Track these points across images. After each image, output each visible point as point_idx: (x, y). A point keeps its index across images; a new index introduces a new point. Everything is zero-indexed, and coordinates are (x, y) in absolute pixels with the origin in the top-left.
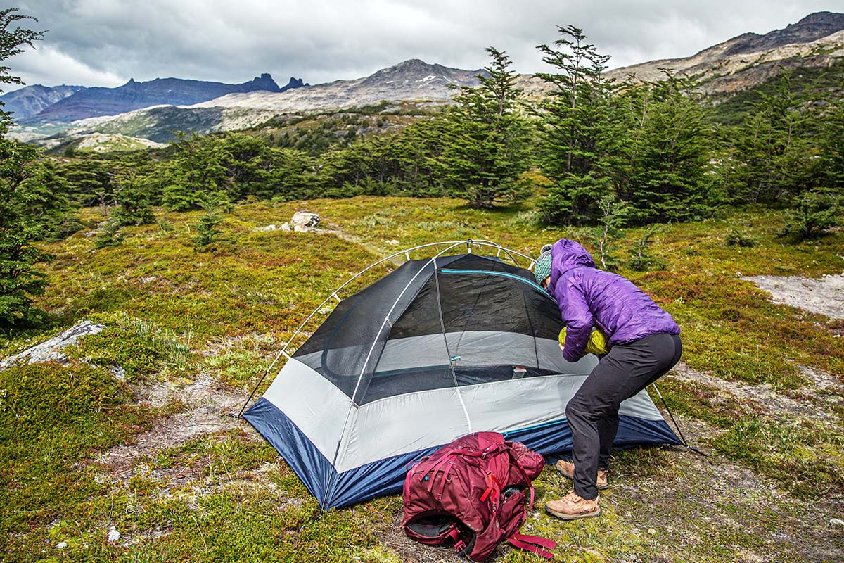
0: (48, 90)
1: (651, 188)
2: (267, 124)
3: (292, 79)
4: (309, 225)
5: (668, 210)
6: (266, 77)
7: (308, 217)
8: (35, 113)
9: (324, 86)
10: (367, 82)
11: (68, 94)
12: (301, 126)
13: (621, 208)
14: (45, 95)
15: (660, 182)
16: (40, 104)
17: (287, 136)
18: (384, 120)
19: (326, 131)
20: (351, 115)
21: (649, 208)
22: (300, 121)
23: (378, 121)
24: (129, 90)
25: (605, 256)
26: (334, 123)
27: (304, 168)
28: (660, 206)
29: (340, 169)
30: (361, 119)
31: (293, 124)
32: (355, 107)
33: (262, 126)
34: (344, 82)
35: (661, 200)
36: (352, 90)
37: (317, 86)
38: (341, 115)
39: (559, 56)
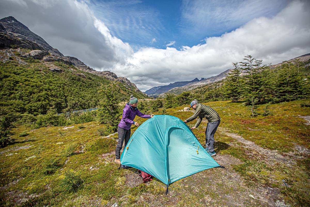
0: (156, 87)
1: (281, 92)
2: (197, 88)
3: (202, 78)
4: (187, 110)
5: (287, 98)
6: (196, 79)
7: (187, 108)
8: (154, 92)
9: (209, 79)
10: (218, 76)
11: (160, 88)
12: (204, 88)
13: (257, 100)
14: (156, 88)
15: (283, 90)
16: (155, 90)
17: (201, 90)
18: (223, 84)
19: (210, 88)
20: (215, 84)
21: (280, 98)
22: (204, 86)
23: (222, 84)
24: (170, 85)
25: (253, 113)
26: (211, 86)
27: (199, 97)
28: (284, 97)
29: (207, 96)
30: (218, 84)
31: (202, 87)
32: (216, 82)
33: (196, 89)
34: (213, 77)
35: (285, 95)
36: (215, 78)
37: (207, 79)
38: (213, 84)
39: (245, 64)
